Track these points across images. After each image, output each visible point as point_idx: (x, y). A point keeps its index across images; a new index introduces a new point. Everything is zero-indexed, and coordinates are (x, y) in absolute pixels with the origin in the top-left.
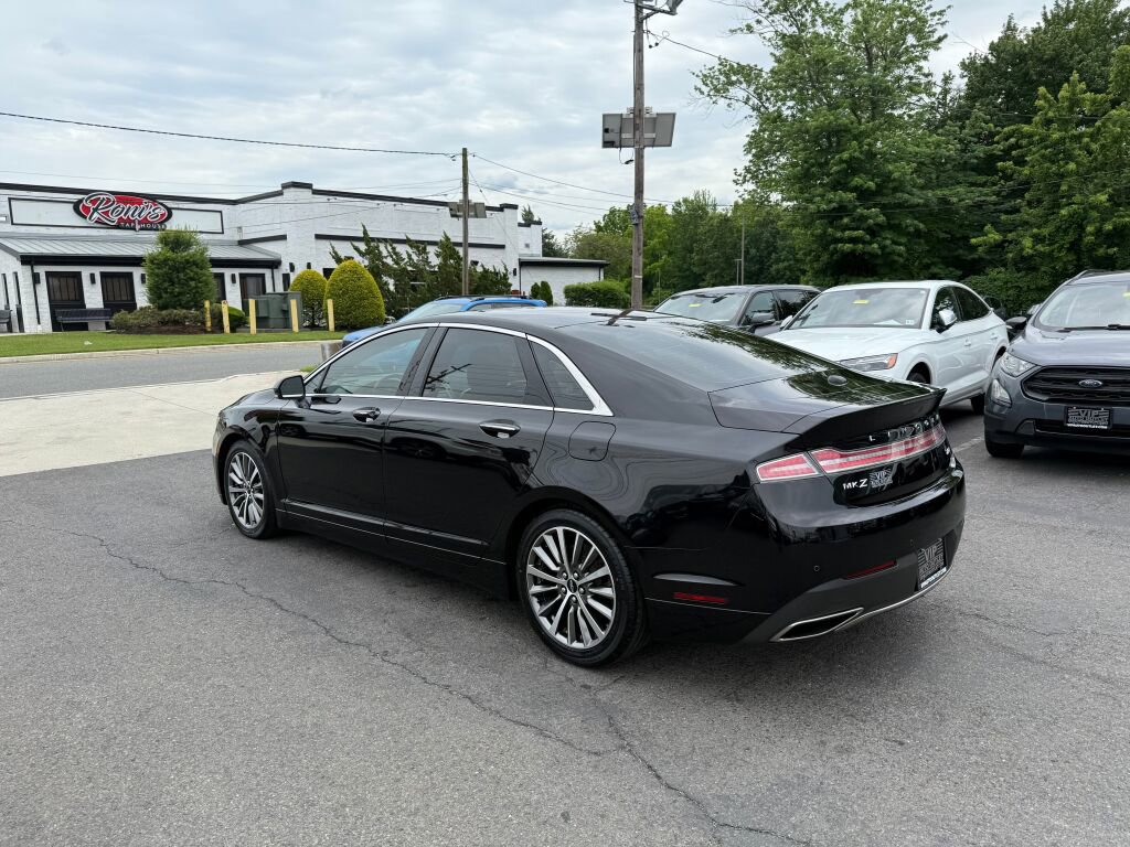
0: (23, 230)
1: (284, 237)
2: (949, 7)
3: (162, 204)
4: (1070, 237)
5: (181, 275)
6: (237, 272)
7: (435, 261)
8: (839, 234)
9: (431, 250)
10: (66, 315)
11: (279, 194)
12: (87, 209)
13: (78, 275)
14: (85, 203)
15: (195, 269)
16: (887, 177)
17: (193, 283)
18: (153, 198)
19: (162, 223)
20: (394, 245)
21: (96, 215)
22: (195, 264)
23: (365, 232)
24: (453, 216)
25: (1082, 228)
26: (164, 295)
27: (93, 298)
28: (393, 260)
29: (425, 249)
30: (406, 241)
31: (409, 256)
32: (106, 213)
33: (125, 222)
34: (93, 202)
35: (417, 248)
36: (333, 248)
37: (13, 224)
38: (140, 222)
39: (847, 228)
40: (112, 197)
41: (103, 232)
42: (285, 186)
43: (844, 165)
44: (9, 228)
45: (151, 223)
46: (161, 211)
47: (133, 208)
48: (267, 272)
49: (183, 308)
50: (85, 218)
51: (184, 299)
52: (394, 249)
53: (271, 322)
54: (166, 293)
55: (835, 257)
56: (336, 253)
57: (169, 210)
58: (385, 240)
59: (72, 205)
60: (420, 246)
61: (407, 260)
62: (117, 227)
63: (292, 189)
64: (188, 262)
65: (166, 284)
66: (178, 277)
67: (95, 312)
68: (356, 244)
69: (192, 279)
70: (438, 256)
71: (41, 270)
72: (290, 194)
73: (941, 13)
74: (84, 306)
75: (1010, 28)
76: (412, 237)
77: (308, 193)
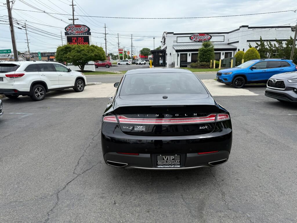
0: (179, 44)
1: (238, 42)
3: (210, 35)
5: (206, 54)
6: (224, 52)
7: (284, 46)
9: (284, 43)
10: (183, 63)
11: (239, 29)
12: (192, 38)
13: (187, 54)
14: (192, 36)
15: (209, 52)
17: (208, 56)
18: (208, 34)
19: (209, 40)
20: (271, 42)
21: (194, 39)
22: (210, 50)
23: (261, 39)
24: (292, 31)
26: (201, 59)
27: (189, 59)
28: (269, 47)
29: (282, 42)
30: (276, 40)
31: (275, 45)
32: (196, 39)
33: (200, 40)
34: (194, 36)
35: (279, 42)
36: (250, 44)
37: (177, 43)
38: (204, 40)
40: (198, 34)
41: (195, 43)
42: (240, 27)
44: (176, 44)
45: (206, 40)
46: (209, 37)
47: (203, 37)
48: (233, 52)
49: (205, 62)
50: (192, 40)
51: (206, 60)
52: (270, 43)
53: (226, 66)
54: (202, 58)
56: (250, 45)
57: (211, 37)
58: (267, 41)
59: (189, 37)
60: (280, 42)
61: (274, 46)
62: (198, 42)
63: (242, 28)
64: (208, 50)
65: (202, 56)
66: (205, 54)
67: (189, 63)
68: (257, 42)
69: (208, 54)
70: (286, 44)
71: (179, 53)
72: (242, 29)
74: (187, 61)
76: (277, 39)
77: (247, 28)
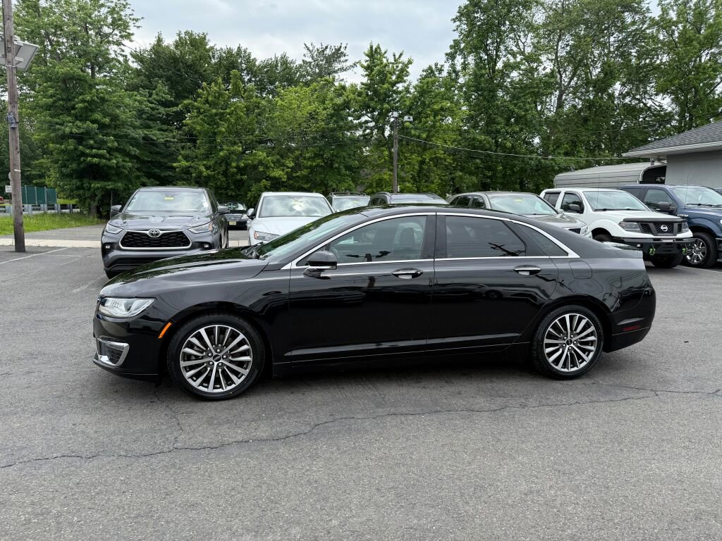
2: (143, 18)
4: (223, 168)
8: (88, 151)
16: (115, 118)
25: (228, 164)
39: (91, 147)
43: (86, 104)
55: (82, 166)
73: (137, 20)
75: (159, 40)
